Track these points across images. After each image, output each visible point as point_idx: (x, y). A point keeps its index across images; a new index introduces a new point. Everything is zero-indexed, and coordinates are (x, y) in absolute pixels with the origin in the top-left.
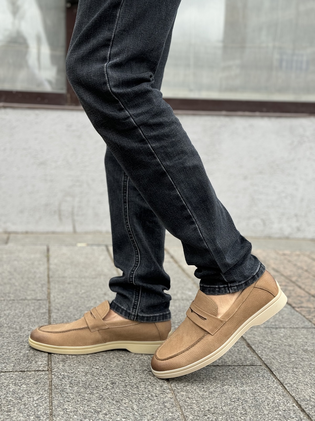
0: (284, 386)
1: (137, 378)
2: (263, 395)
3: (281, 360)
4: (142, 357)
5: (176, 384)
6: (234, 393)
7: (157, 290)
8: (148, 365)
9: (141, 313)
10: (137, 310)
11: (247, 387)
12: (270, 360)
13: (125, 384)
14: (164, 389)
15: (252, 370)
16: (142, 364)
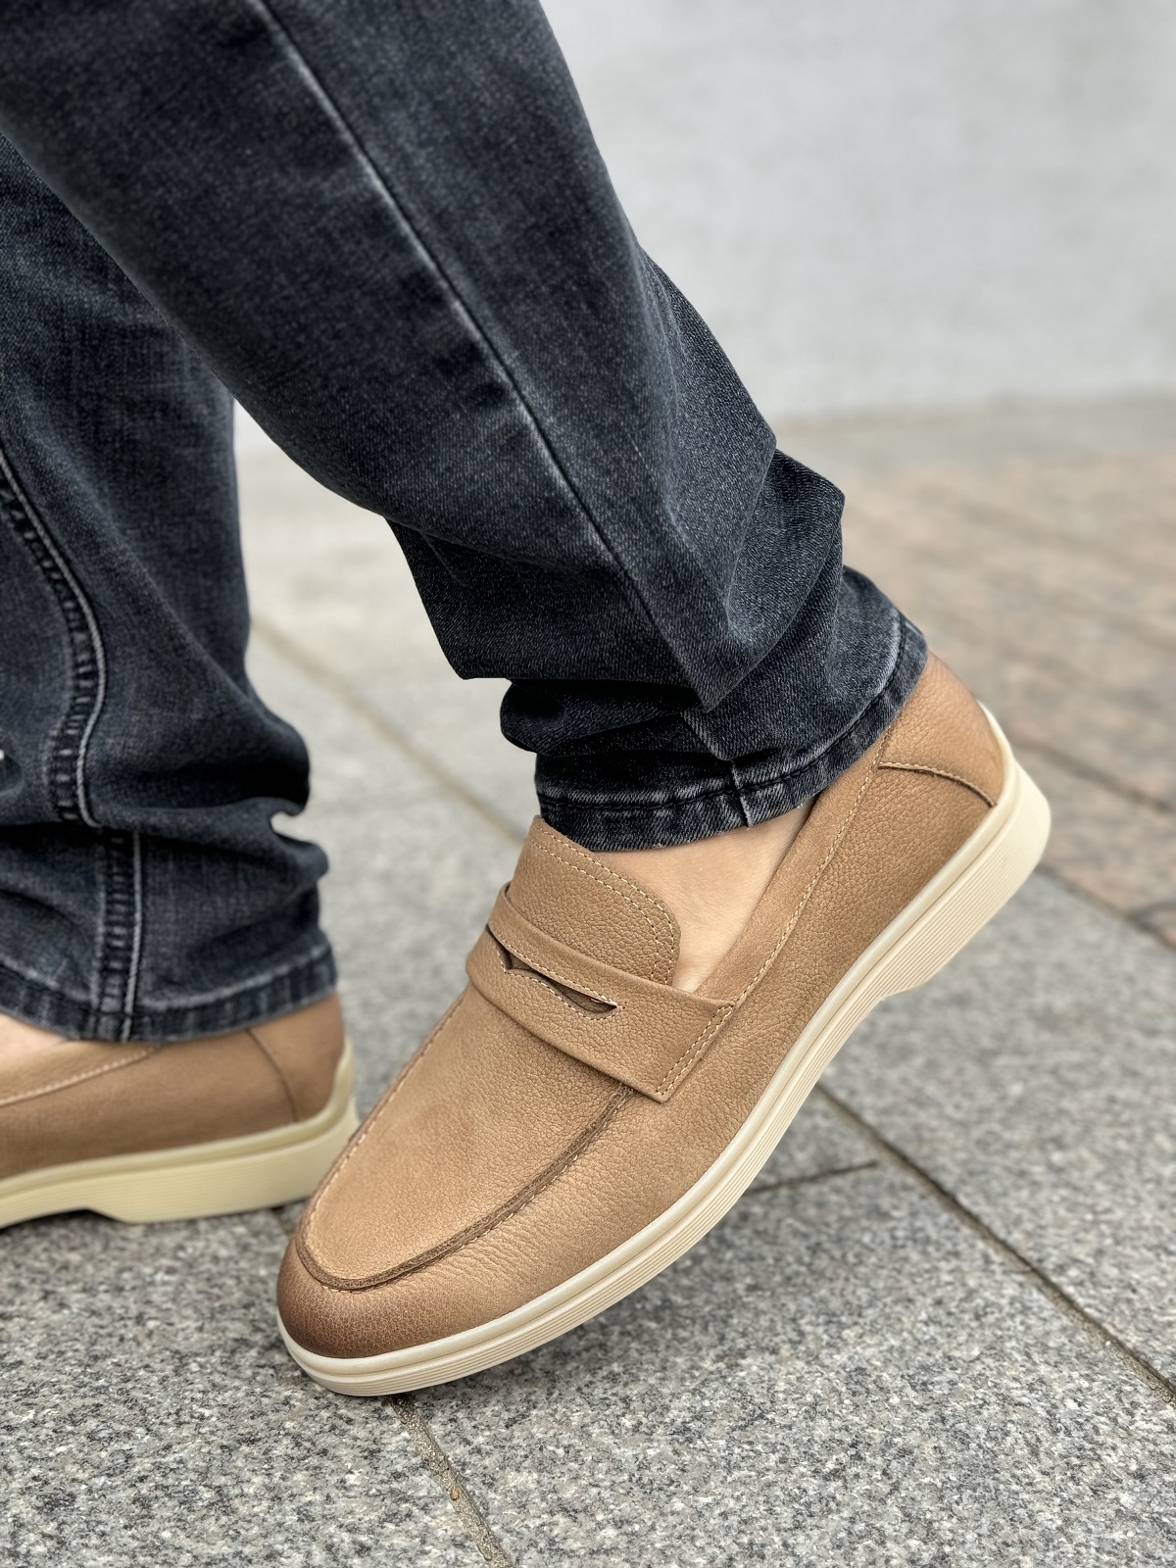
0: (1055, 1288)
1: (202, 1417)
2: (974, 1380)
3: (957, 1107)
4: (200, 1244)
5: (460, 1415)
6: (814, 1406)
7: (240, 838)
8: (246, 1299)
9: (158, 993)
10: (132, 982)
11: (867, 1339)
12: (904, 1113)
13: (132, 1493)
14: (397, 1476)
15: (841, 1206)
16: (210, 1297)
